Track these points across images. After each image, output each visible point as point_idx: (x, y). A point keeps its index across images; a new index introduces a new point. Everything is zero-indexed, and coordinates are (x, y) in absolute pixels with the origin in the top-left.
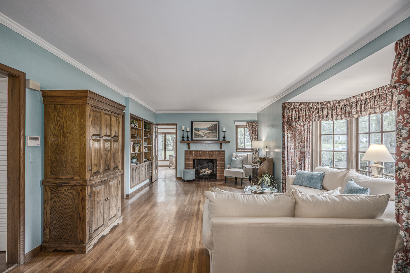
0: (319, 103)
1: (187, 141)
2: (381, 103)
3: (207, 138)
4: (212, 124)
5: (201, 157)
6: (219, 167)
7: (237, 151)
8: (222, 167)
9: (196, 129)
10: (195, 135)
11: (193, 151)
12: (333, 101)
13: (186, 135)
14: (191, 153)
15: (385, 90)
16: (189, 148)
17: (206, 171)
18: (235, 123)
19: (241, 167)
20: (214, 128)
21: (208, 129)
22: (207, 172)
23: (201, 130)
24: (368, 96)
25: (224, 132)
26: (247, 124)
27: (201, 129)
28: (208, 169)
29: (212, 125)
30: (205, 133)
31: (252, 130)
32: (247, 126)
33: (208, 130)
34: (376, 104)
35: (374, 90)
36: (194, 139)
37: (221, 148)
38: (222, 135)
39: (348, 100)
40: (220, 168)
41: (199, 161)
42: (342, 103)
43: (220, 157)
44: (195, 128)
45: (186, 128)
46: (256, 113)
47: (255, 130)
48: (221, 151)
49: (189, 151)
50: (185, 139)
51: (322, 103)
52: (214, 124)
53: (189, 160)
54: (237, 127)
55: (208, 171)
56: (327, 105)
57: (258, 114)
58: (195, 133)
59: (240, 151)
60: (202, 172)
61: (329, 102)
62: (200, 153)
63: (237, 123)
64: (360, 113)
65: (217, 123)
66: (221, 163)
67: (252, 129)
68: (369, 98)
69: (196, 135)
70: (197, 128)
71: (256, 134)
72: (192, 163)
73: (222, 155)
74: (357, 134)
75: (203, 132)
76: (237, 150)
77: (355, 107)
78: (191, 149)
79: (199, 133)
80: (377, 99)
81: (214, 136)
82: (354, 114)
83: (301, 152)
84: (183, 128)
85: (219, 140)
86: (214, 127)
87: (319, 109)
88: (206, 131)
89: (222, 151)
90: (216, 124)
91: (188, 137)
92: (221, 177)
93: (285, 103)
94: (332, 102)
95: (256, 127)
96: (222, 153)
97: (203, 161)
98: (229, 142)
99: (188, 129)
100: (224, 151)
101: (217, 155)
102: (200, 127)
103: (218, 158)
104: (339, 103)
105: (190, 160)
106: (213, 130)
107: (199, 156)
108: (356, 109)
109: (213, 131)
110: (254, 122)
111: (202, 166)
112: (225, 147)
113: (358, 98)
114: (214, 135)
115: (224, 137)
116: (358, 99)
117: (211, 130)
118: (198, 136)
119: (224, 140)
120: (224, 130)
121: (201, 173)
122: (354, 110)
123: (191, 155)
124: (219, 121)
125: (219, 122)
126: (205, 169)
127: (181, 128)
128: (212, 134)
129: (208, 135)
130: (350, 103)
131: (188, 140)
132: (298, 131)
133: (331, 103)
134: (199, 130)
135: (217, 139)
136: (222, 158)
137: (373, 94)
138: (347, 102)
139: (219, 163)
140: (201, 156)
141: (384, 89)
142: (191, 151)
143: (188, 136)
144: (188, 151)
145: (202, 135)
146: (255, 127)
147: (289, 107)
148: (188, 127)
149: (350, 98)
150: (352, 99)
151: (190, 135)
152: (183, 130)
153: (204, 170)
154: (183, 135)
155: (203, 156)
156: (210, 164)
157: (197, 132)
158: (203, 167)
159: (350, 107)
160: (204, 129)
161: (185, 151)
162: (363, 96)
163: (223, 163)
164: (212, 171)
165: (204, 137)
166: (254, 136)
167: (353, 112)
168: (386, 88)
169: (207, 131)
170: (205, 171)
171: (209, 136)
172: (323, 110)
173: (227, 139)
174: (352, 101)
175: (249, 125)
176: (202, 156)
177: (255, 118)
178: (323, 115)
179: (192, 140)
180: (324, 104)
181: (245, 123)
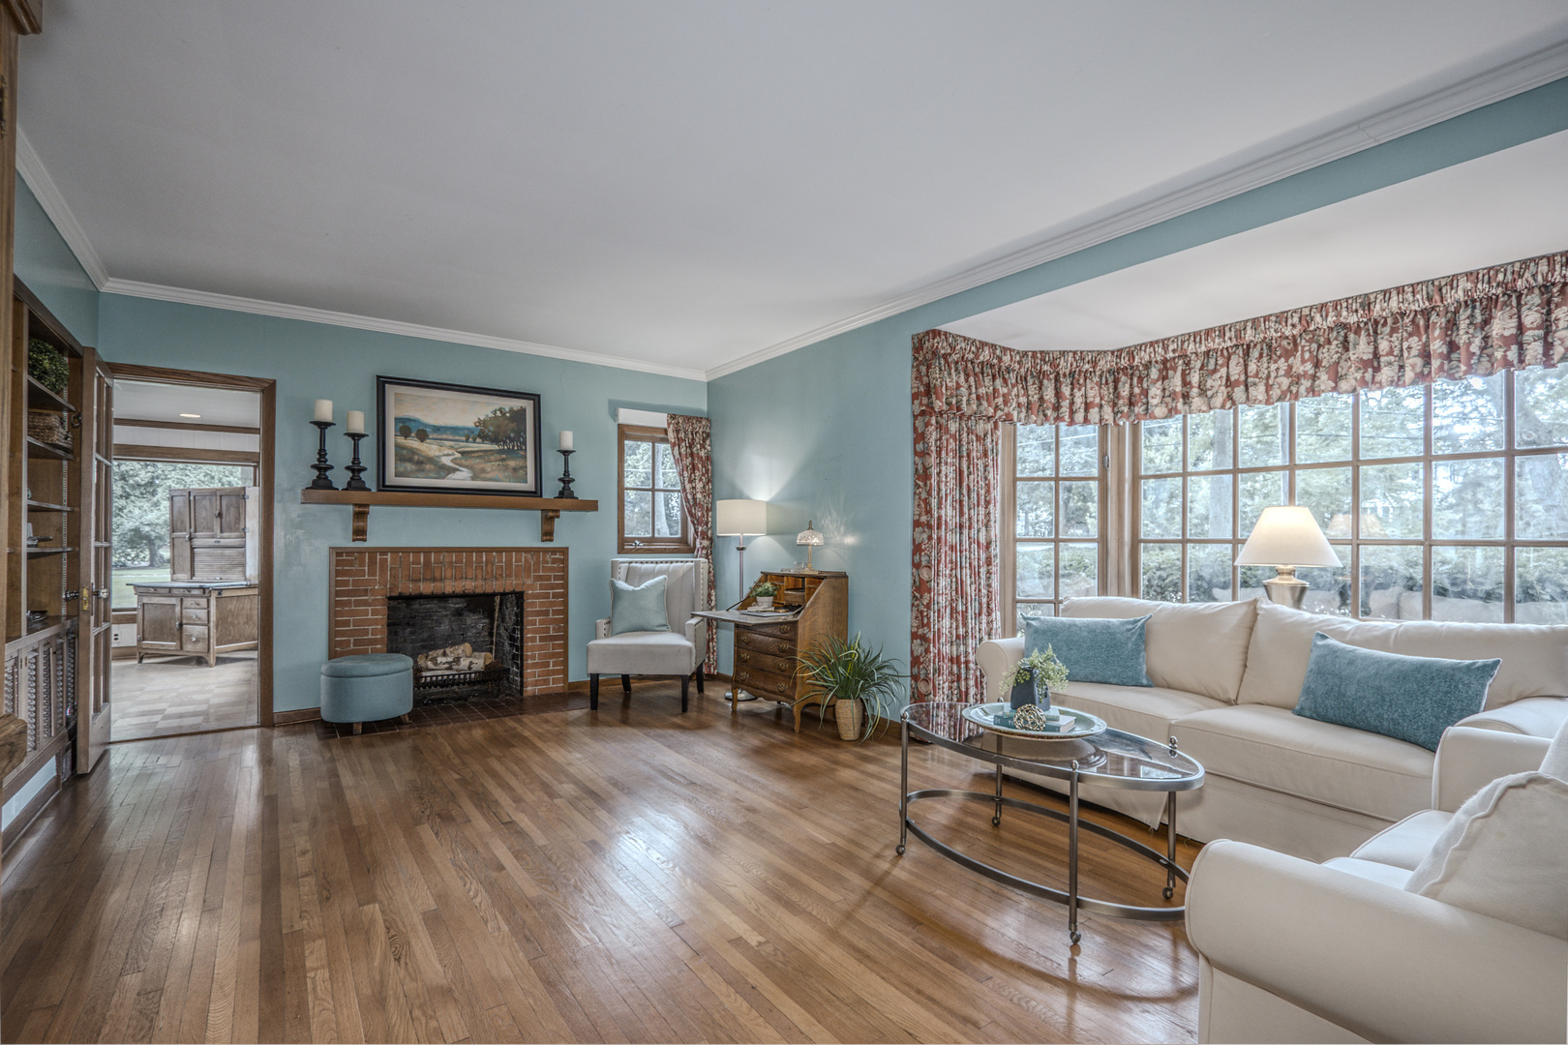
0: (1030, 354)
1: (350, 487)
2: (1273, 367)
3: (473, 478)
4: (500, 410)
5: (438, 584)
6: (534, 631)
7: (621, 550)
8: (551, 634)
9: (405, 427)
10: (400, 458)
11: (384, 551)
12: (1075, 353)
13: (340, 454)
14: (372, 562)
15: (1293, 326)
16: (360, 533)
17: (457, 660)
18: (614, 415)
19: (663, 622)
20: (514, 431)
21: (477, 433)
22: (464, 663)
23: (435, 436)
24: (1217, 340)
25: (566, 453)
26: (669, 424)
27: (437, 429)
28: (467, 646)
29: (498, 413)
30: (462, 453)
31: (692, 454)
32: (671, 435)
33: (479, 436)
34: (1254, 371)
35: (1247, 321)
36: (392, 479)
37: (548, 535)
38: (553, 468)
39: (1128, 353)
40: (542, 639)
41: (408, 605)
42: (1104, 364)
43: (540, 578)
44: (397, 420)
45: (341, 413)
46: (704, 378)
47: (702, 453)
48: (546, 551)
49: (361, 552)
50: (340, 477)
51: (1039, 355)
52: (511, 410)
53: (358, 603)
54: (624, 433)
55: (471, 660)
56: (1054, 365)
57: (713, 388)
58: (397, 446)
59: (637, 551)
60: (436, 664)
61: (1063, 353)
62: (427, 563)
63: (627, 416)
64: (1181, 400)
65: (528, 405)
66: (546, 613)
67: (690, 447)
68: (1222, 350)
69: (410, 460)
70: (410, 420)
71: (707, 471)
72: (376, 622)
73: (552, 569)
74: (1136, 478)
75: (452, 447)
76: (624, 545)
77: (1158, 380)
78: (373, 541)
79: (429, 448)
80: (1255, 353)
81: (515, 470)
82: (1156, 406)
83: (978, 543)
84: (325, 410)
85: (537, 493)
86: (513, 425)
87: (1029, 378)
88: (467, 441)
89: (554, 551)
90: (523, 411)
91: (355, 469)
92: (546, 682)
93: (936, 333)
94: (1071, 355)
95: (708, 442)
96: (554, 561)
97: (432, 606)
98: (592, 506)
99: (359, 422)
100: (564, 551)
101: (528, 570)
102: (430, 418)
103: (531, 587)
104: (1094, 363)
105: (366, 603)
106: (509, 437)
107: (425, 580)
108: (1161, 387)
109: (505, 442)
110: (699, 420)
111: (425, 635)
112: (569, 530)
113: (1171, 348)
114: (512, 463)
115: (566, 480)
116: (1174, 351)
117: (495, 440)
118: (419, 463)
119: (565, 493)
120: (568, 440)
121: (429, 674)
122: (1155, 391)
123: (372, 573)
124: (539, 396)
125: (536, 398)
126: (448, 650)
127: (310, 407)
128: (503, 460)
129: (482, 466)
130: (1135, 363)
131: (356, 484)
132: (968, 455)
133: (1070, 359)
134: (424, 431)
135: (529, 485)
136: (553, 587)
137: (1243, 335)
138: (1124, 363)
139: (539, 614)
140: (434, 580)
141: (1290, 322)
142: (373, 552)
143: (356, 459)
144: (349, 552)
145: (446, 461)
146: (704, 440)
147: (949, 351)
148: (360, 410)
149: (1140, 347)
150: (1145, 351)
151: (367, 458)
152: (323, 426)
153: (445, 654)
154: (322, 453)
155: (449, 574)
156: (470, 619)
157: (413, 443)
158: (431, 638)
159: (1135, 380)
160: (454, 430)
161: (338, 553)
162: (1195, 341)
163: (555, 612)
164: (490, 657)
165: (457, 475)
166: (701, 480)
167: (1153, 397)
168: (1300, 319)
169: (474, 441)
170: (450, 659)
171: (483, 471)
172: (1041, 383)
173: (582, 490)
174: (1147, 358)
175: (677, 431)
176: (441, 580)
177: (700, 404)
178: (1041, 399)
179: (384, 486)
180: (1044, 360)
181: (660, 420)
